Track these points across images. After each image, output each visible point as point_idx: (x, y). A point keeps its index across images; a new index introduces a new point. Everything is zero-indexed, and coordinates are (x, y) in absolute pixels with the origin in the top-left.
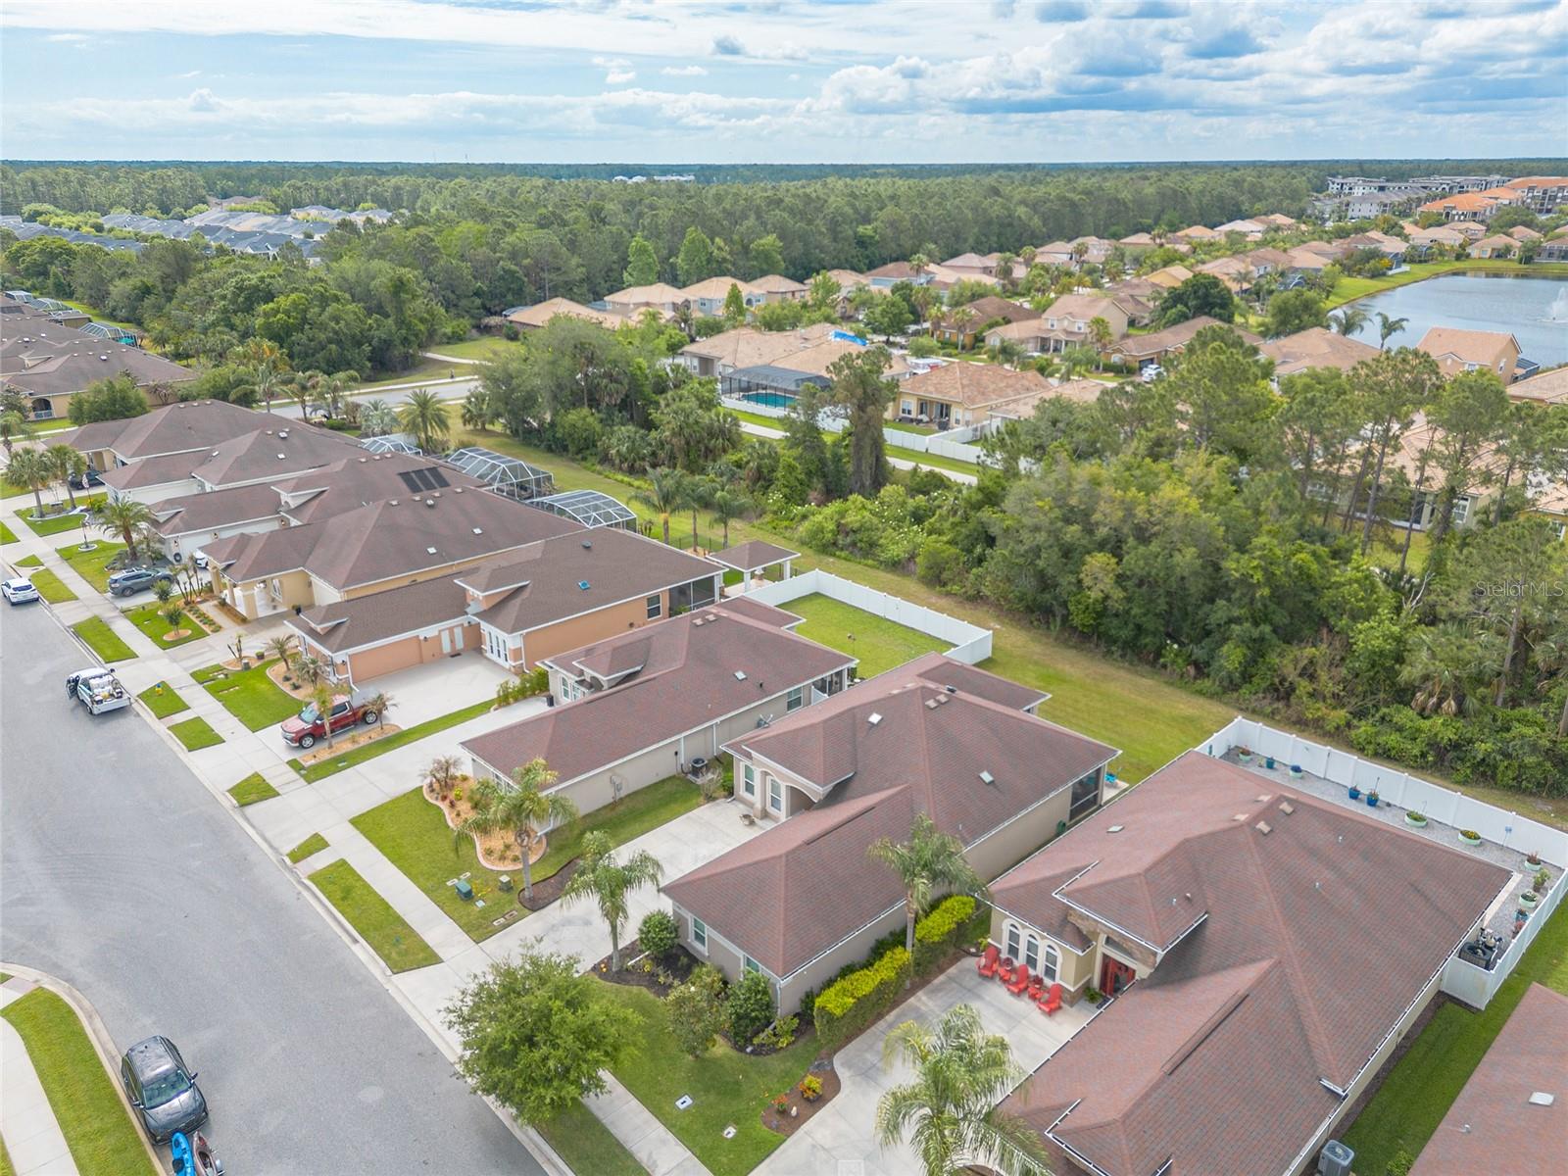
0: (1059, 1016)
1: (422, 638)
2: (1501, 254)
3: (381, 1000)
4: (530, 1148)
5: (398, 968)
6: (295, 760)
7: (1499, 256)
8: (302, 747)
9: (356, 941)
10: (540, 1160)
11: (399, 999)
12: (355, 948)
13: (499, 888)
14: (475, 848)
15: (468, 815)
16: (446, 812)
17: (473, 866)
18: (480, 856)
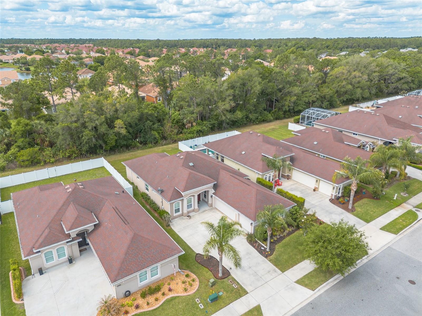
13: (212, 286)
14: (178, 297)
15: (151, 299)
16: (139, 311)
17: (192, 298)
18: (186, 294)
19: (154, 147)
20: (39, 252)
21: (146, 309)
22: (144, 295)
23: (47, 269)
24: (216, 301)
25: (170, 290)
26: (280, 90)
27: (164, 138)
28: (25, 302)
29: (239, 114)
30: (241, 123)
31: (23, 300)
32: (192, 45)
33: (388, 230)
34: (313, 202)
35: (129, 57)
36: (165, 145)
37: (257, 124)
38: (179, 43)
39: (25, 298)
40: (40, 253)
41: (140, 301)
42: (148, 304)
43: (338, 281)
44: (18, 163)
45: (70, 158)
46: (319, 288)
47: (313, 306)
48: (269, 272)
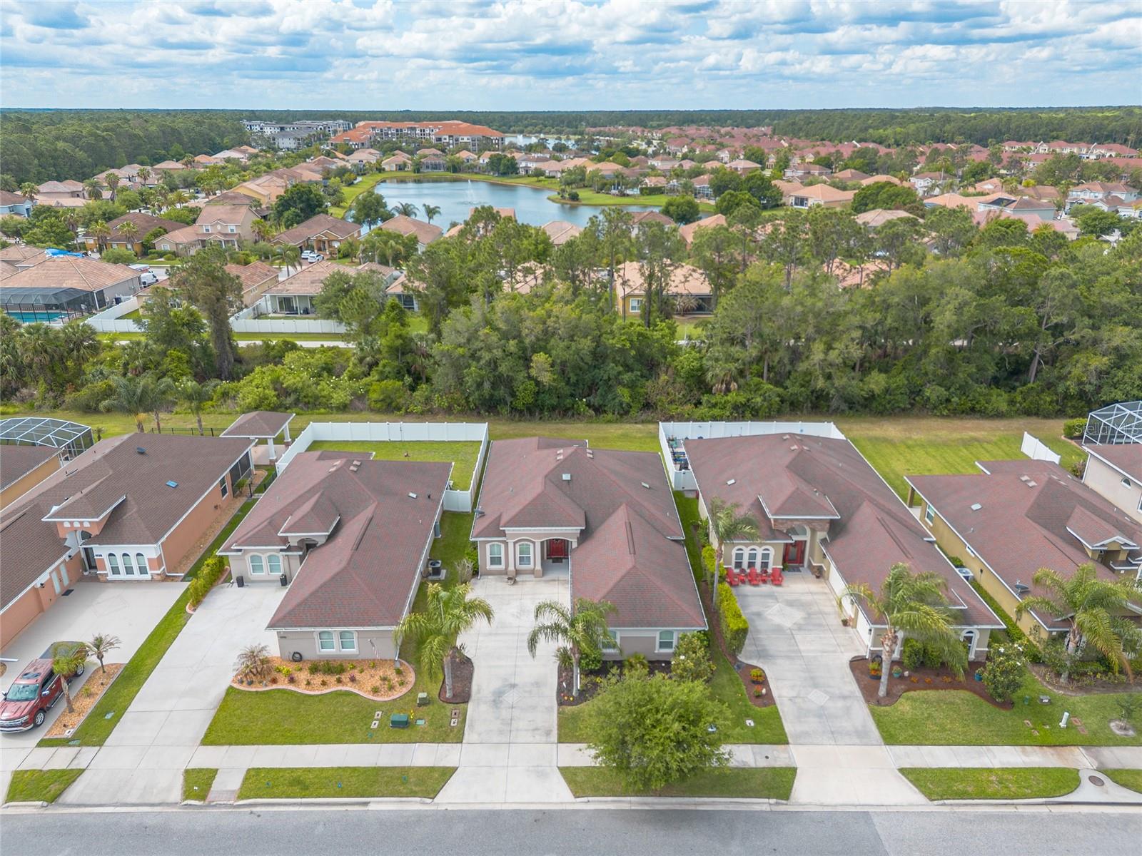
0: (784, 583)
1: (39, 586)
2: (401, 168)
3: (449, 818)
4: (678, 807)
5: (432, 793)
6: (42, 740)
7: (400, 169)
8: (36, 726)
9: (366, 804)
10: (693, 808)
11: (465, 807)
12: (371, 807)
13: (420, 705)
14: (357, 695)
15: (318, 679)
16: (291, 687)
17: (375, 706)
18: (370, 697)
19: (616, 421)
20: (240, 550)
21: (301, 689)
22: (314, 669)
23: (253, 582)
24: (403, 728)
25: (353, 679)
26: (1057, 330)
27: (647, 406)
28: (195, 614)
29: (877, 382)
30: (888, 406)
31: (194, 610)
32: (1054, 134)
33: (918, 780)
34: (802, 648)
35: (817, 173)
36: (643, 422)
37: (942, 416)
38: (1013, 126)
39: (199, 610)
40: (240, 553)
41: (303, 676)
42: (308, 683)
43: (647, 808)
44: (368, 403)
45: (448, 413)
46: (590, 799)
47: (543, 818)
48: (536, 729)
